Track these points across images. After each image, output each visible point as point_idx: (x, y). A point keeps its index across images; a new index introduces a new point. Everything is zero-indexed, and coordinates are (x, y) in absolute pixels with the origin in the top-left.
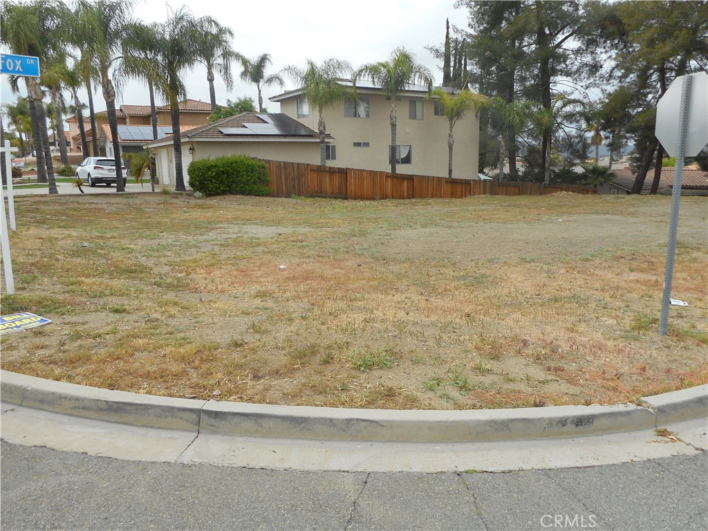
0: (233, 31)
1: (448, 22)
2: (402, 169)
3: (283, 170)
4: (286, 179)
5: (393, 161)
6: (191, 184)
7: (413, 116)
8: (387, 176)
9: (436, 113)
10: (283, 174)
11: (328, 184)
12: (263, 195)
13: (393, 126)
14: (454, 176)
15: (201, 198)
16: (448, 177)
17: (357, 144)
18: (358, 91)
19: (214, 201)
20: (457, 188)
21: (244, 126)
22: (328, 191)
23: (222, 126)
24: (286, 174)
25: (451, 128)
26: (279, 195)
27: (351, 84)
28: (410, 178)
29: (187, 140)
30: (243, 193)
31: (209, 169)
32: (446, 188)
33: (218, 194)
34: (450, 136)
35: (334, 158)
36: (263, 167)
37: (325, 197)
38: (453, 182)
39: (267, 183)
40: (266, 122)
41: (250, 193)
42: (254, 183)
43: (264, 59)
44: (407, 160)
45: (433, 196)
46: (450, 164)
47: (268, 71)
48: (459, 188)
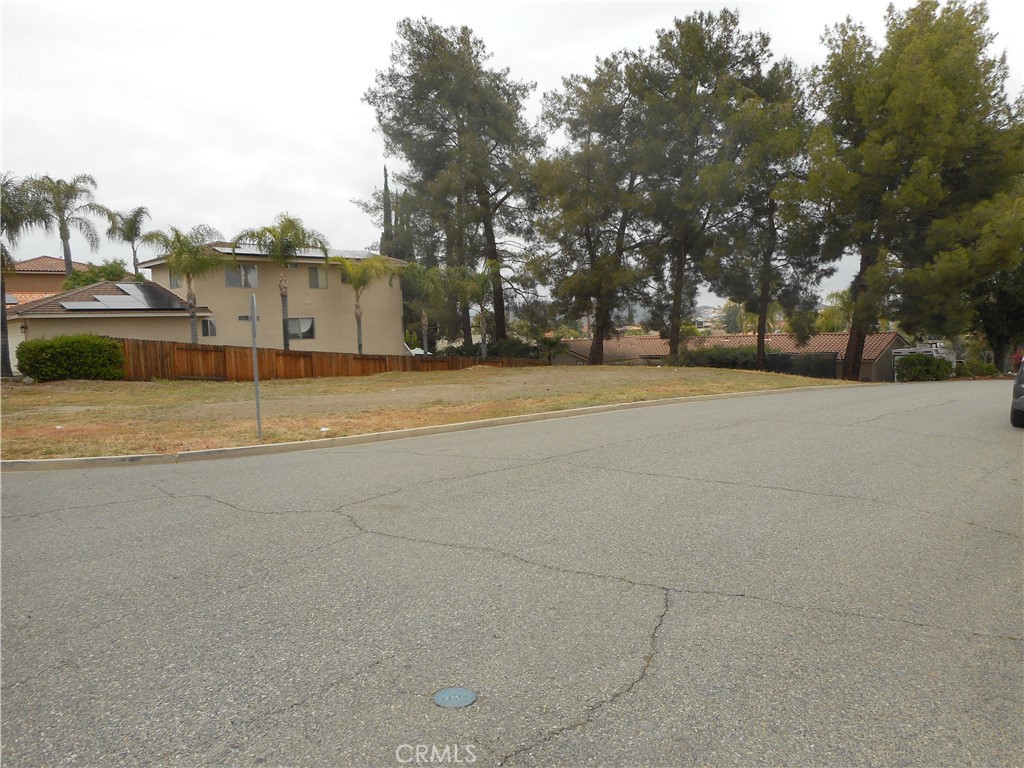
0: (95, 180)
1: (385, 170)
2: (296, 345)
3: (141, 348)
4: (146, 360)
5: (287, 336)
6: (21, 368)
7: (314, 284)
8: (278, 353)
9: (343, 281)
10: (142, 354)
11: (201, 364)
12: (114, 379)
13: (284, 297)
14: (365, 352)
15: (32, 384)
16: (356, 352)
17: (241, 318)
18: (238, 258)
19: (48, 387)
20: (368, 365)
21: (96, 300)
22: (202, 373)
23: (67, 299)
24: (146, 353)
25: (358, 298)
26: (137, 378)
27: (229, 250)
28: (307, 355)
29: (16, 317)
30: (87, 376)
31: (42, 350)
32: (357, 366)
33: (55, 380)
34: (357, 307)
35: (214, 334)
36: (115, 347)
37: (198, 380)
38: (363, 359)
39: (120, 365)
40: (127, 294)
41: (97, 377)
42: (102, 365)
43: (139, 213)
44: (310, 334)
45: (338, 374)
46: (359, 339)
47: (145, 228)
48: (371, 365)
